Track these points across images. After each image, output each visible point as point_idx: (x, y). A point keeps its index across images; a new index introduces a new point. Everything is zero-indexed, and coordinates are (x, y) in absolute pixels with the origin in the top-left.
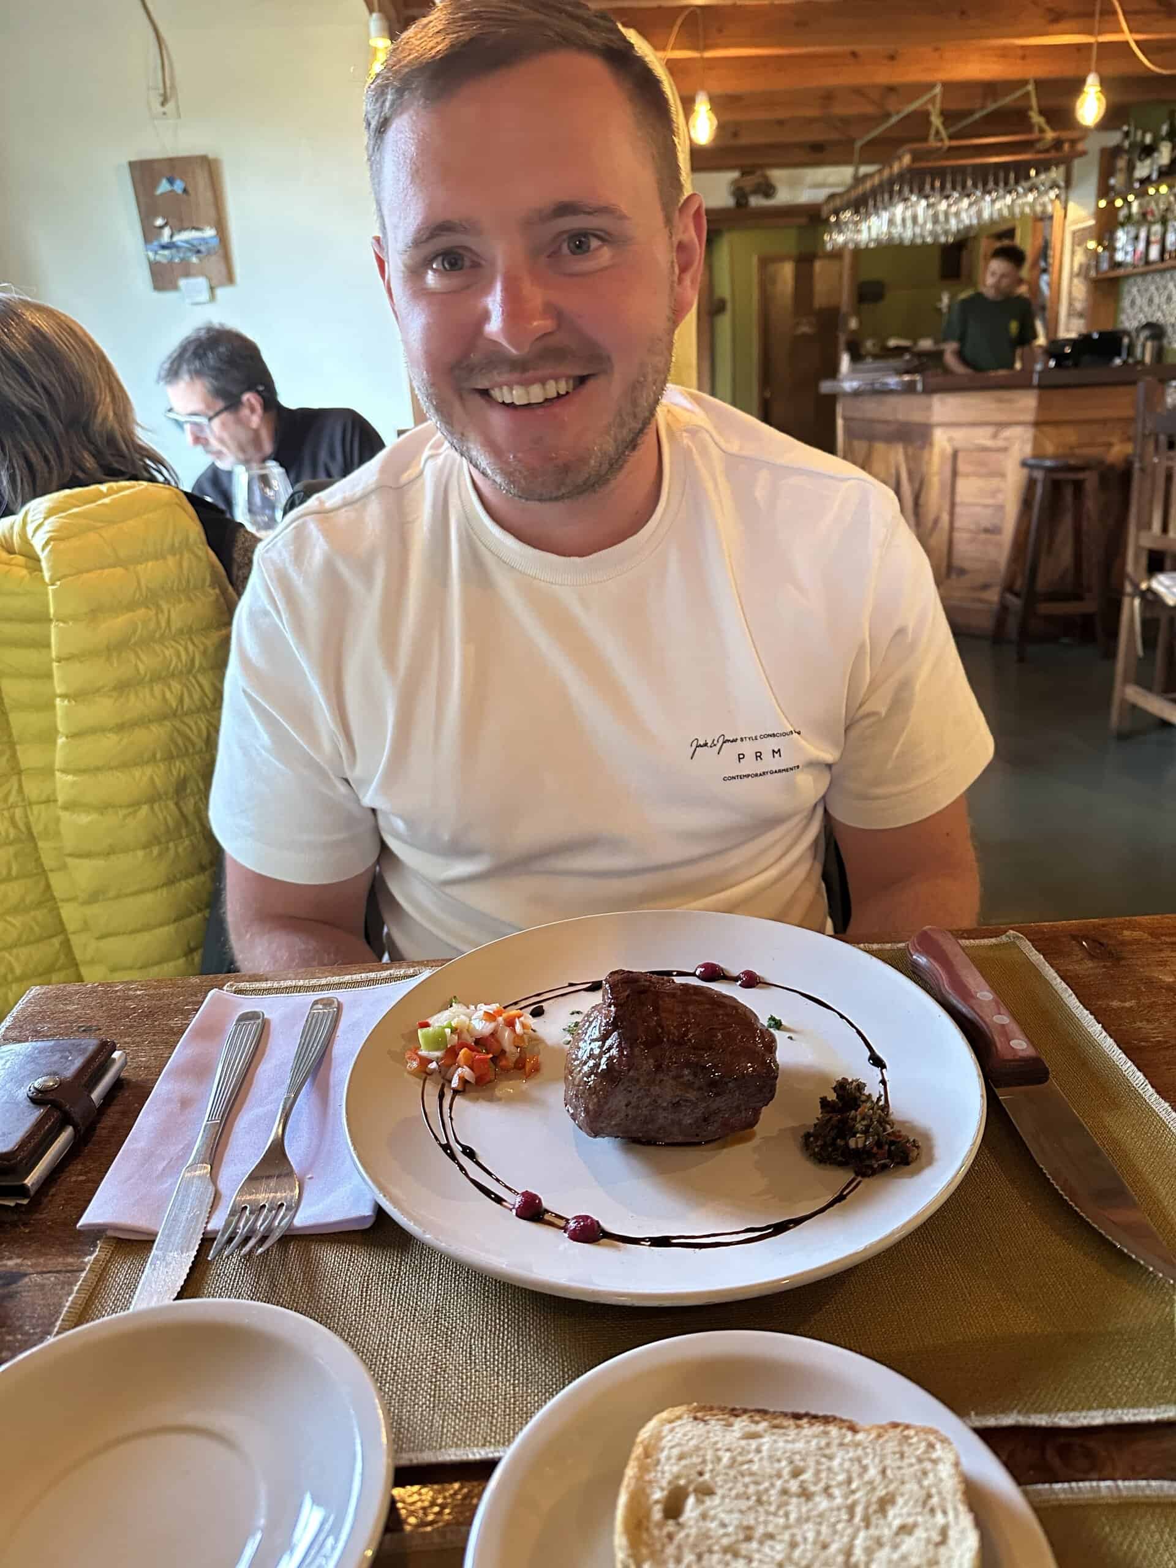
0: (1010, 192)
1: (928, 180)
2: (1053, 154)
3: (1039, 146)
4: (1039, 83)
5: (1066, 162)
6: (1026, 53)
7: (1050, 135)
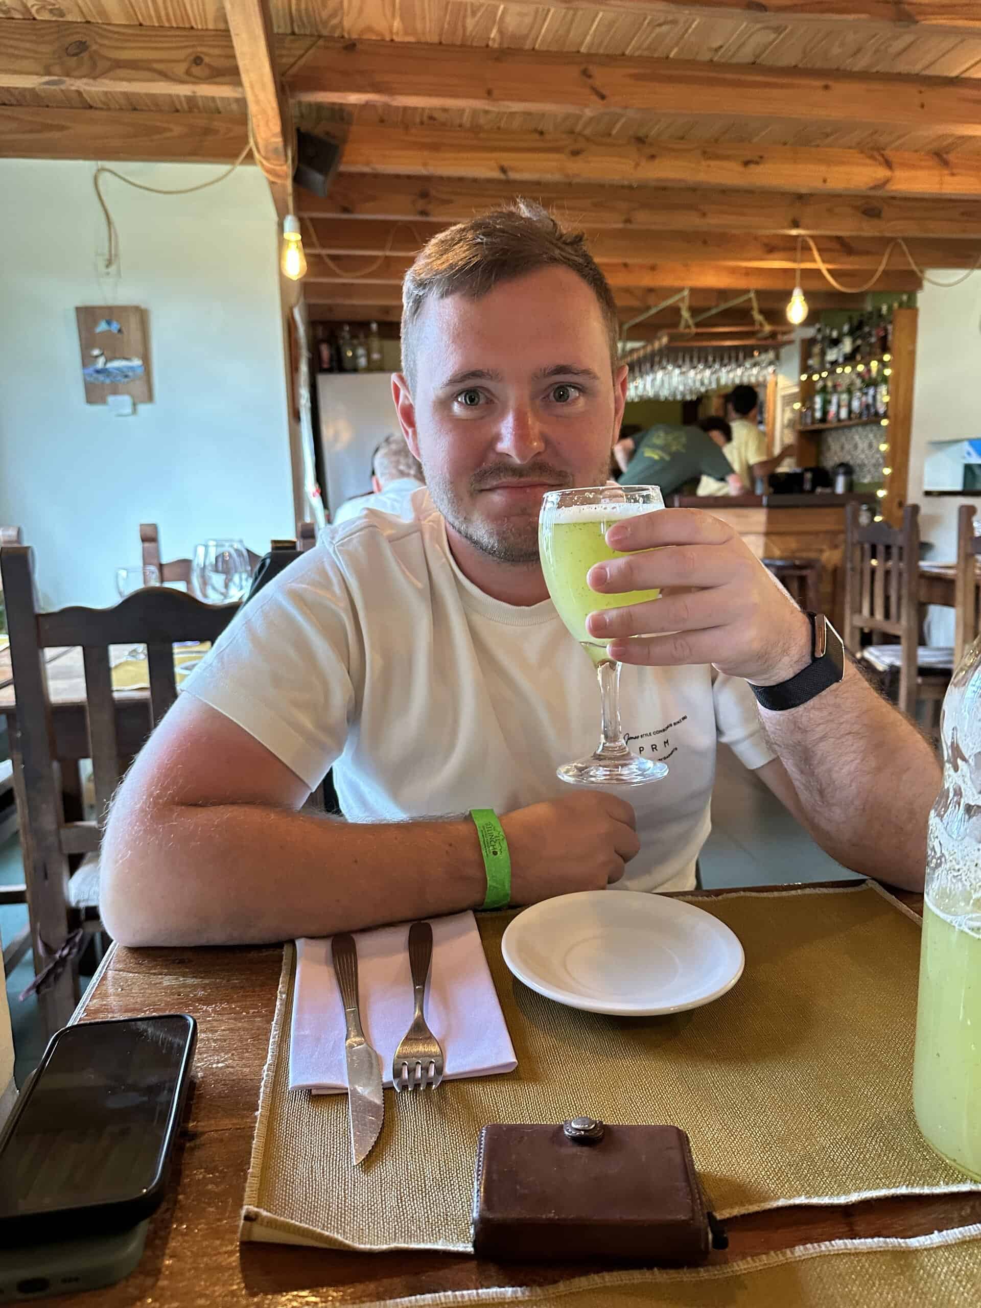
0: (739, 366)
1: (681, 355)
2: (769, 342)
3: (760, 335)
4: (759, 293)
5: (777, 348)
6: (748, 272)
7: (768, 328)
